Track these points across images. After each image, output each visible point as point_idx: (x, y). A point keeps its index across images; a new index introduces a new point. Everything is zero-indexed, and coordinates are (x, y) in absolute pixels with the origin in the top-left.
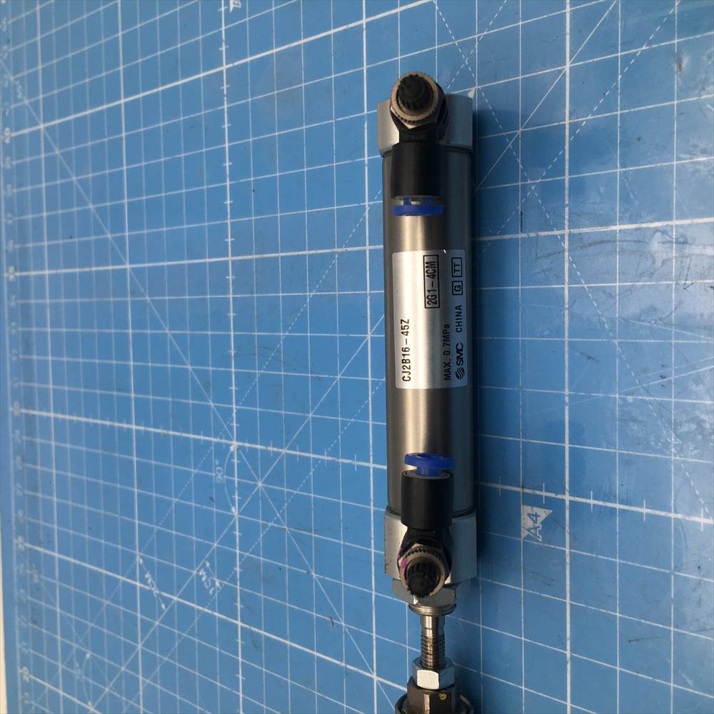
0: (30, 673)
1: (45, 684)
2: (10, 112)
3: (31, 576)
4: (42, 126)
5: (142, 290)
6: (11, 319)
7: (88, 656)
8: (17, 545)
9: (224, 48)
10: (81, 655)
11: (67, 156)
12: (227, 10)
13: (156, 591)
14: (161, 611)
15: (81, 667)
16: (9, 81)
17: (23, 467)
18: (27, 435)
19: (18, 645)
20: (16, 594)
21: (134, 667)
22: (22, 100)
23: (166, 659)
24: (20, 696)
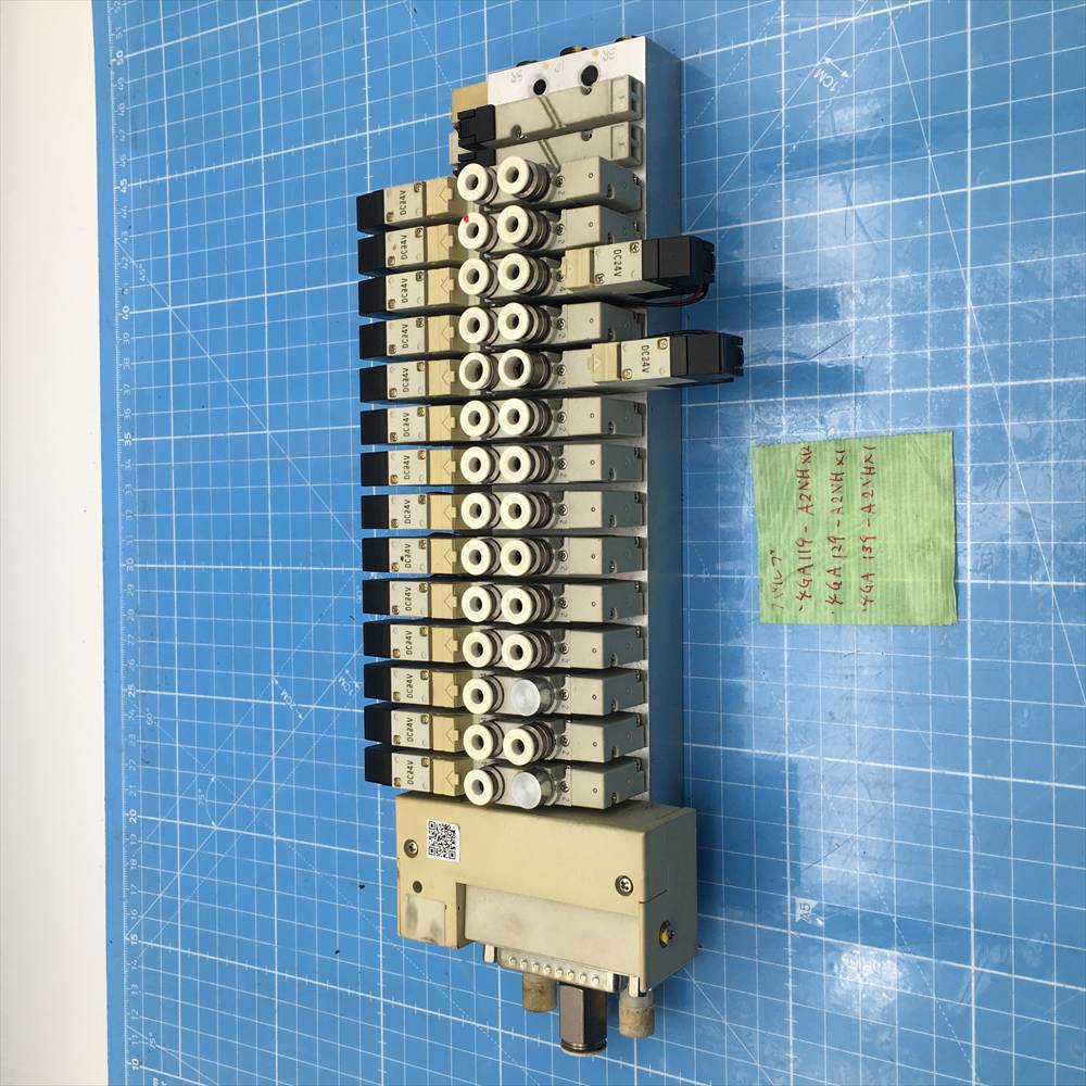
0: (138, 814)
1: (159, 819)
2: (130, 291)
3: (144, 720)
4: (170, 308)
5: (283, 451)
6: (125, 482)
7: (212, 780)
8: (126, 693)
10: (204, 781)
11: (201, 337)
13: (292, 705)
14: (298, 720)
15: (203, 792)
16: (130, 265)
17: (136, 619)
18: (143, 587)
19: (124, 790)
20: (123, 740)
21: (267, 776)
22: (145, 282)
23: (303, 760)
24: (124, 840)
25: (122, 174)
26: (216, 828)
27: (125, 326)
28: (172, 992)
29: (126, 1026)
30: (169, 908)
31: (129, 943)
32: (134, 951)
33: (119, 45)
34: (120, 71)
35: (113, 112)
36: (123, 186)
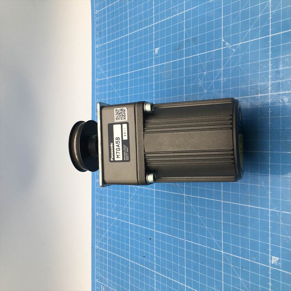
0: (99, 213)
1: (103, 215)
2: (98, 74)
3: (100, 189)
4: (107, 78)
7: (115, 206)
8: (96, 181)
9: (154, 62)
10: (113, 206)
11: (114, 85)
12: (155, 54)
14: (135, 191)
15: (113, 209)
16: (98, 67)
19: (96, 207)
20: (95, 194)
21: (128, 206)
22: (102, 72)
23: (136, 202)
24: (96, 220)
25: (97, 43)
26: (116, 219)
27: (97, 83)
28: (106, 262)
29: (95, 270)
30: (105, 239)
31: (96, 248)
32: (97, 250)
33: (97, 9)
34: (97, 16)
35: (95, 26)
36: (97, 46)
